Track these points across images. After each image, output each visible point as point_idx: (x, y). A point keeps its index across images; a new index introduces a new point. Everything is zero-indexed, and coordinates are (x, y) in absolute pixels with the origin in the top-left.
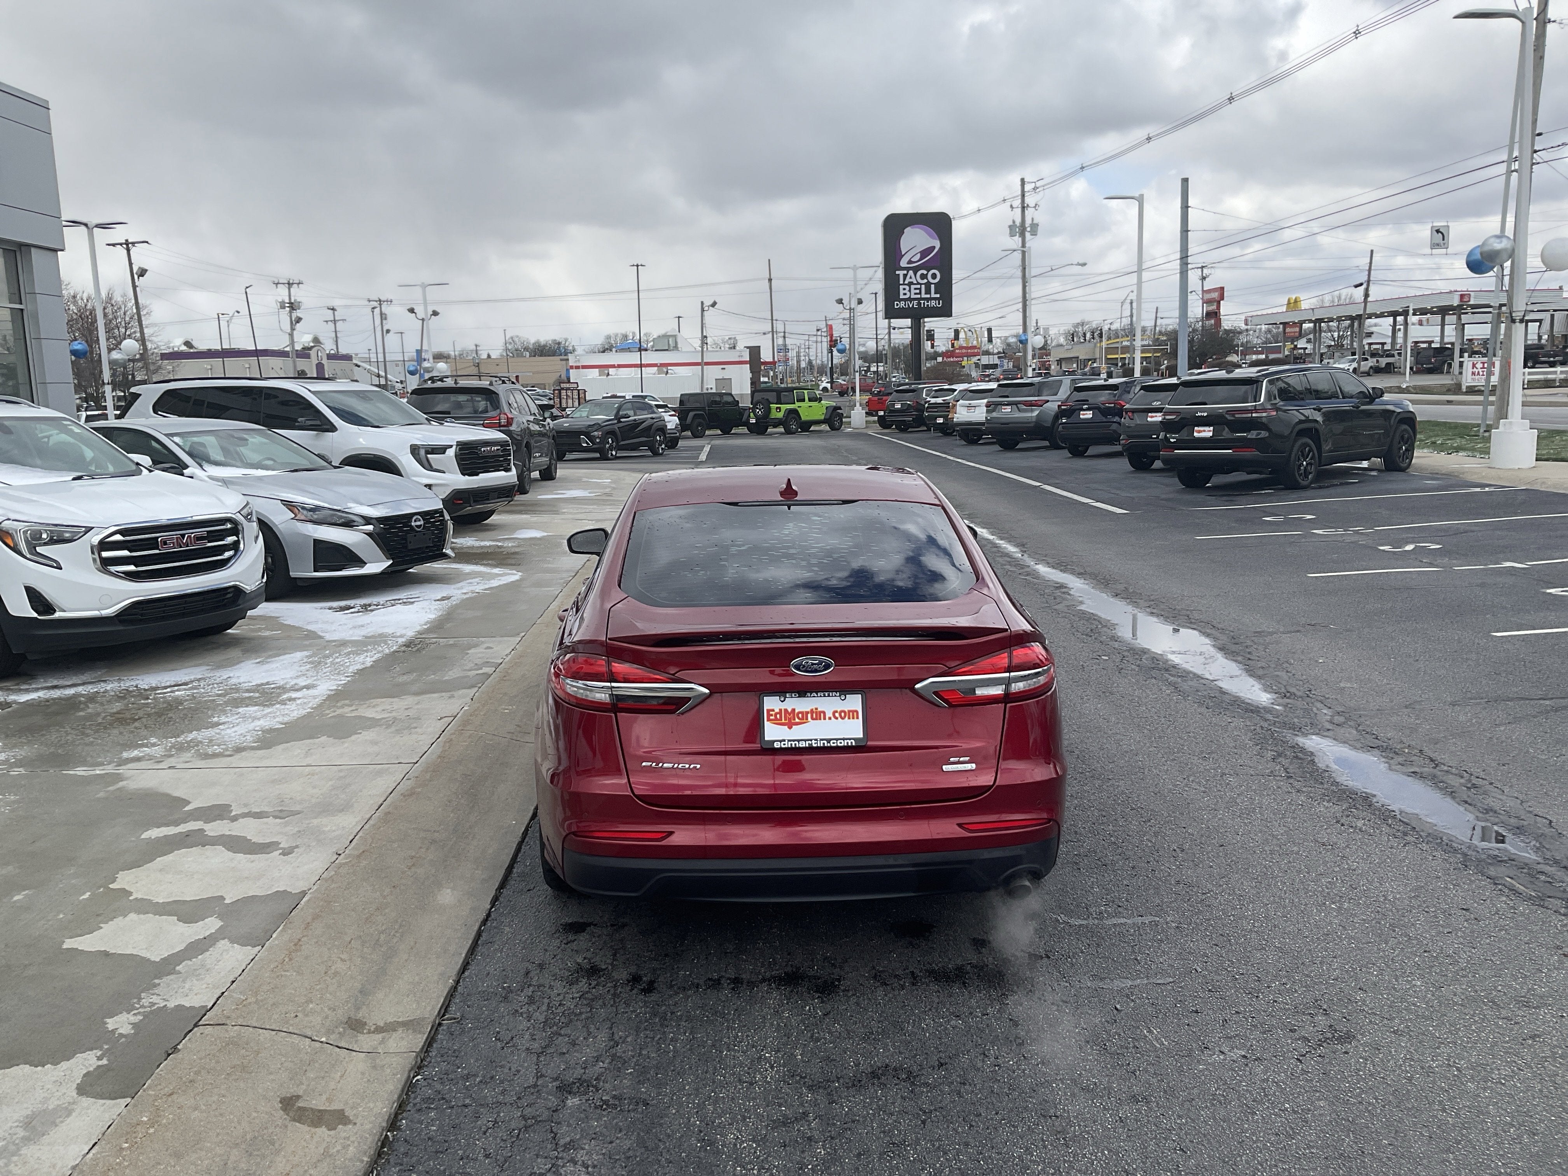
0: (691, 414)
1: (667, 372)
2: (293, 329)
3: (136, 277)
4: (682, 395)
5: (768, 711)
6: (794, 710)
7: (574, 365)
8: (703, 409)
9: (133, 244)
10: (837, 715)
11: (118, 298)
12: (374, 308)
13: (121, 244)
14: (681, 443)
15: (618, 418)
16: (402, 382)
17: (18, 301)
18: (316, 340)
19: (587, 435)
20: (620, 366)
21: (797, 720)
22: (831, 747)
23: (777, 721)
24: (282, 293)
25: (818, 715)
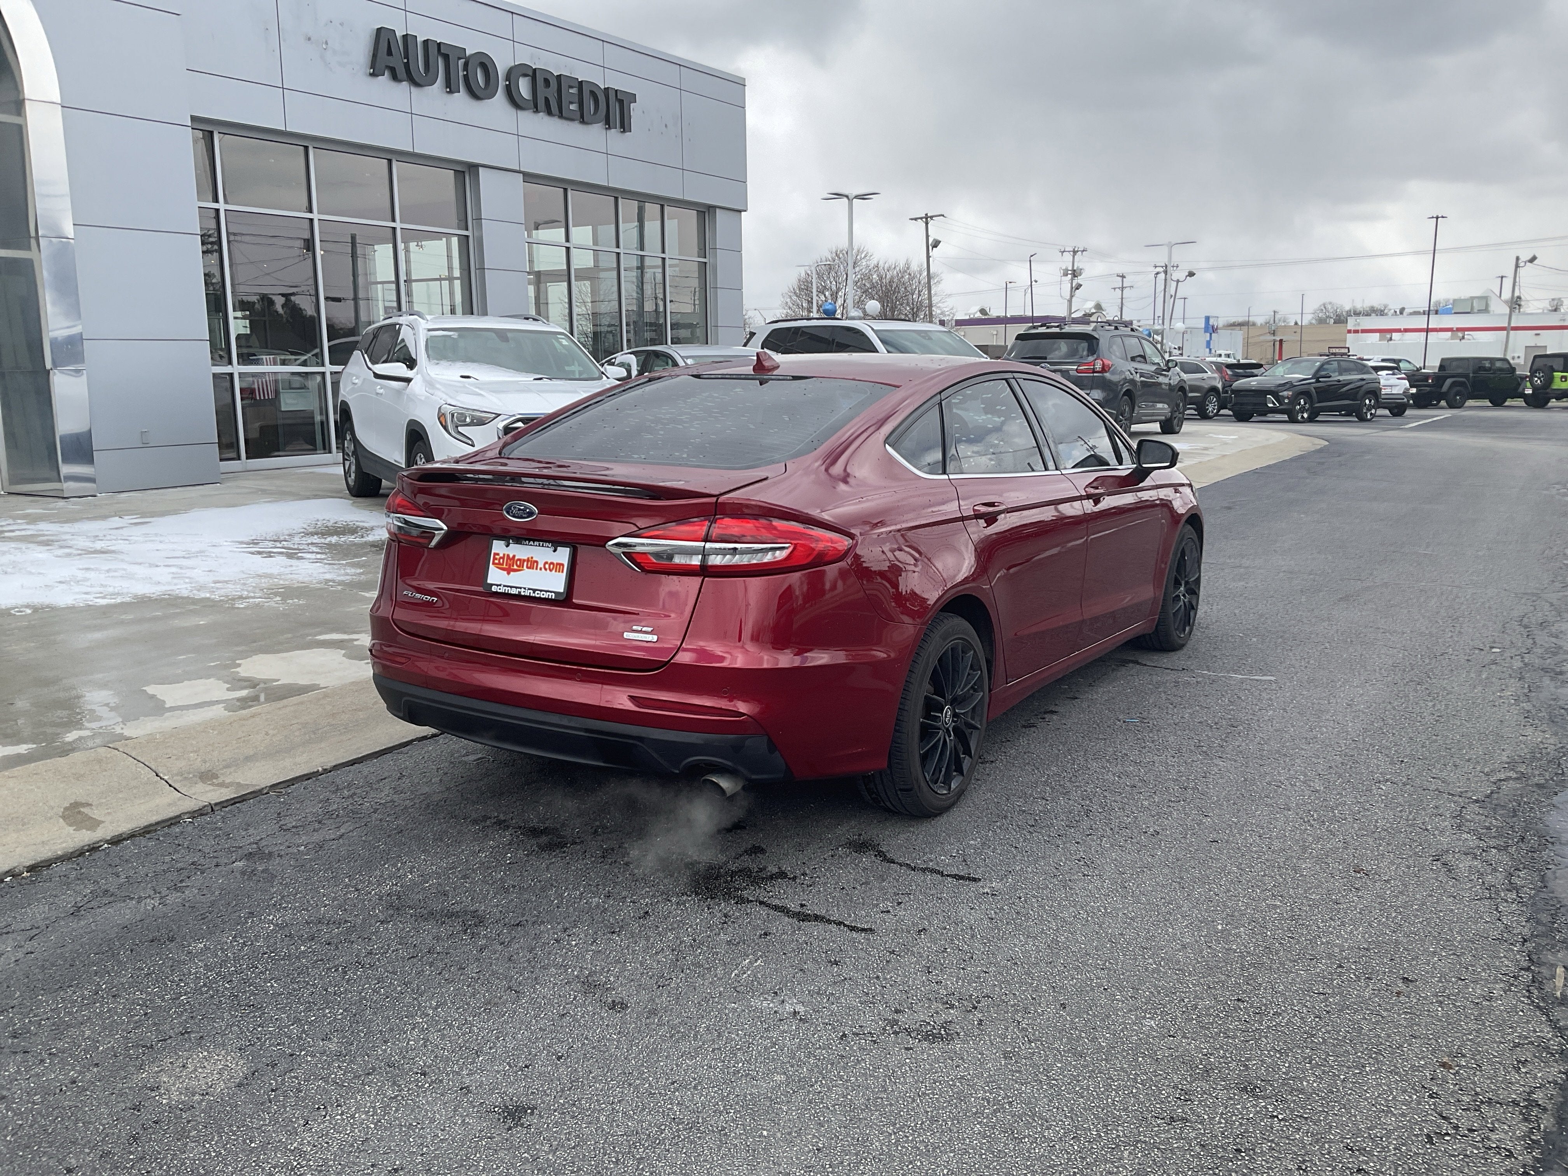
0: (1449, 382)
1: (1463, 338)
2: (1072, 296)
3: (930, 248)
4: (1443, 360)
5: (495, 554)
6: (514, 556)
7: (1353, 329)
8: (1466, 376)
9: (931, 217)
10: (547, 566)
11: (914, 267)
12: (1157, 274)
13: (921, 218)
14: (1408, 412)
15: (1317, 376)
16: (1179, 348)
17: (703, 255)
18: (1098, 307)
19: (1275, 394)
20: (1406, 330)
21: (515, 567)
22: (535, 597)
23: (499, 566)
24: (1066, 261)
25: (532, 564)
